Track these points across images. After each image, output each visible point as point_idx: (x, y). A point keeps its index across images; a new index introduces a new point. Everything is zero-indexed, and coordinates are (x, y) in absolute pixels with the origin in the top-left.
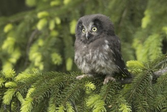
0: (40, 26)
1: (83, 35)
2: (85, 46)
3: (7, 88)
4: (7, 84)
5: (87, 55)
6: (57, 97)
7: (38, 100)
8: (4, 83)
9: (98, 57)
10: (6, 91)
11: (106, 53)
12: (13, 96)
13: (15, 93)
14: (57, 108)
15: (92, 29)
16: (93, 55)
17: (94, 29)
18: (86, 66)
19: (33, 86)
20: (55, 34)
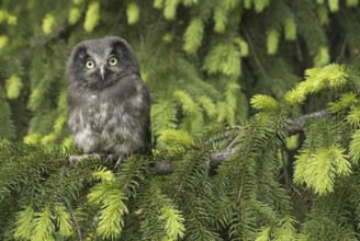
2: (94, 97)
5: (96, 116)
9: (119, 121)
11: (138, 113)
14: (36, 214)
16: (110, 116)
17: (113, 62)
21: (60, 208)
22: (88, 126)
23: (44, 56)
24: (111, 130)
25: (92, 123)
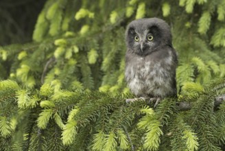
0: (57, 53)
1: (136, 44)
3: (43, 108)
4: (43, 103)
5: (142, 70)
6: (105, 121)
7: (83, 124)
8: (39, 102)
10: (41, 112)
12: (50, 118)
13: (53, 115)
14: (106, 135)
15: (147, 38)
17: (150, 38)
18: (136, 83)
19: (76, 107)
20: (73, 62)
21: (120, 132)
22: (136, 77)
23: (111, 37)
24: (152, 79)
25: (139, 75)
